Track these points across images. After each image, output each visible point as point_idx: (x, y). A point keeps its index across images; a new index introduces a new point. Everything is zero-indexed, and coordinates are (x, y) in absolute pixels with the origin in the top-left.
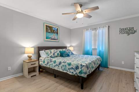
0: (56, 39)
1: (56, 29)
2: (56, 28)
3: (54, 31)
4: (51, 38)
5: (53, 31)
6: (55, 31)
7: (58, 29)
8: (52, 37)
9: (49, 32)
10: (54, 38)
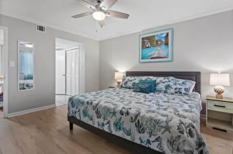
0: (163, 56)
1: (164, 35)
2: (162, 34)
3: (157, 42)
4: (151, 57)
5: (155, 43)
6: (162, 41)
7: (168, 34)
8: (154, 54)
9: (147, 47)
10: (159, 55)
